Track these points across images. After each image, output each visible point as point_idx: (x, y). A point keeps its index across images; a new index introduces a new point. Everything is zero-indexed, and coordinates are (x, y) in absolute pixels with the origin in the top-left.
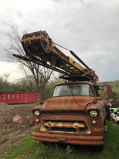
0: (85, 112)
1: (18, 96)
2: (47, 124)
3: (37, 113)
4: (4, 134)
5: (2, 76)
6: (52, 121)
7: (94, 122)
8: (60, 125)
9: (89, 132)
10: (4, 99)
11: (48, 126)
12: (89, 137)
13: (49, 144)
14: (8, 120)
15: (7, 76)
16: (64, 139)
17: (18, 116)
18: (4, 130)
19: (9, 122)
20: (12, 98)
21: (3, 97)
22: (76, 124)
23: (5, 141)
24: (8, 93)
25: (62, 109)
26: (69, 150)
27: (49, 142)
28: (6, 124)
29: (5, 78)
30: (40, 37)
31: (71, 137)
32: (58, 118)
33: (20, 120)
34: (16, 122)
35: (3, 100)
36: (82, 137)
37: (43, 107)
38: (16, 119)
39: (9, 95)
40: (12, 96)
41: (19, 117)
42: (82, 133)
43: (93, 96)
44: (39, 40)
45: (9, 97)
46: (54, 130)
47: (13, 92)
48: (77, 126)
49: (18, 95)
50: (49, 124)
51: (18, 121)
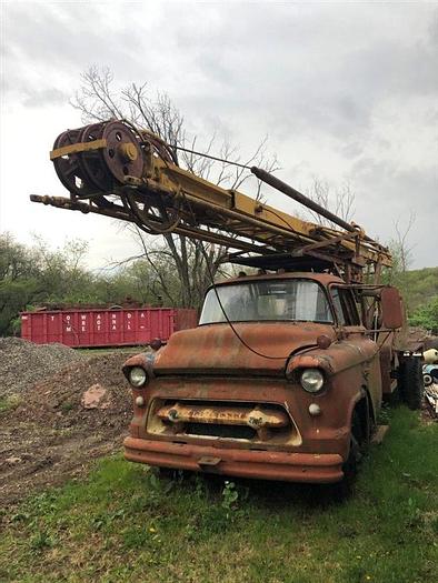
0: (285, 377)
1: (114, 322)
2: (166, 413)
3: (139, 378)
4: (50, 444)
5: (62, 251)
6: (185, 403)
7: (313, 408)
8: (206, 415)
9: (297, 441)
10: (68, 329)
11: (171, 418)
12: (295, 457)
13: (178, 476)
14: (65, 399)
15: (80, 250)
16: (216, 461)
17: (97, 388)
18: (53, 431)
19: (70, 407)
20: (95, 325)
21: (65, 324)
22: (255, 414)
23: (49, 462)
24: (82, 310)
25: (213, 365)
26: (230, 495)
27: (177, 470)
28: (59, 414)
29: (71, 256)
30: (102, 143)
31: (239, 455)
32: (202, 392)
33: (103, 400)
34: (92, 406)
35: (65, 334)
36: (273, 456)
37: (156, 358)
38: (93, 396)
39: (84, 317)
40: (95, 320)
41: (104, 391)
42: (277, 442)
43: (329, 323)
44: (101, 150)
45: (83, 323)
46: (188, 433)
47: (98, 306)
48: (256, 421)
49: (114, 316)
50: (174, 414)
51: (99, 404)
